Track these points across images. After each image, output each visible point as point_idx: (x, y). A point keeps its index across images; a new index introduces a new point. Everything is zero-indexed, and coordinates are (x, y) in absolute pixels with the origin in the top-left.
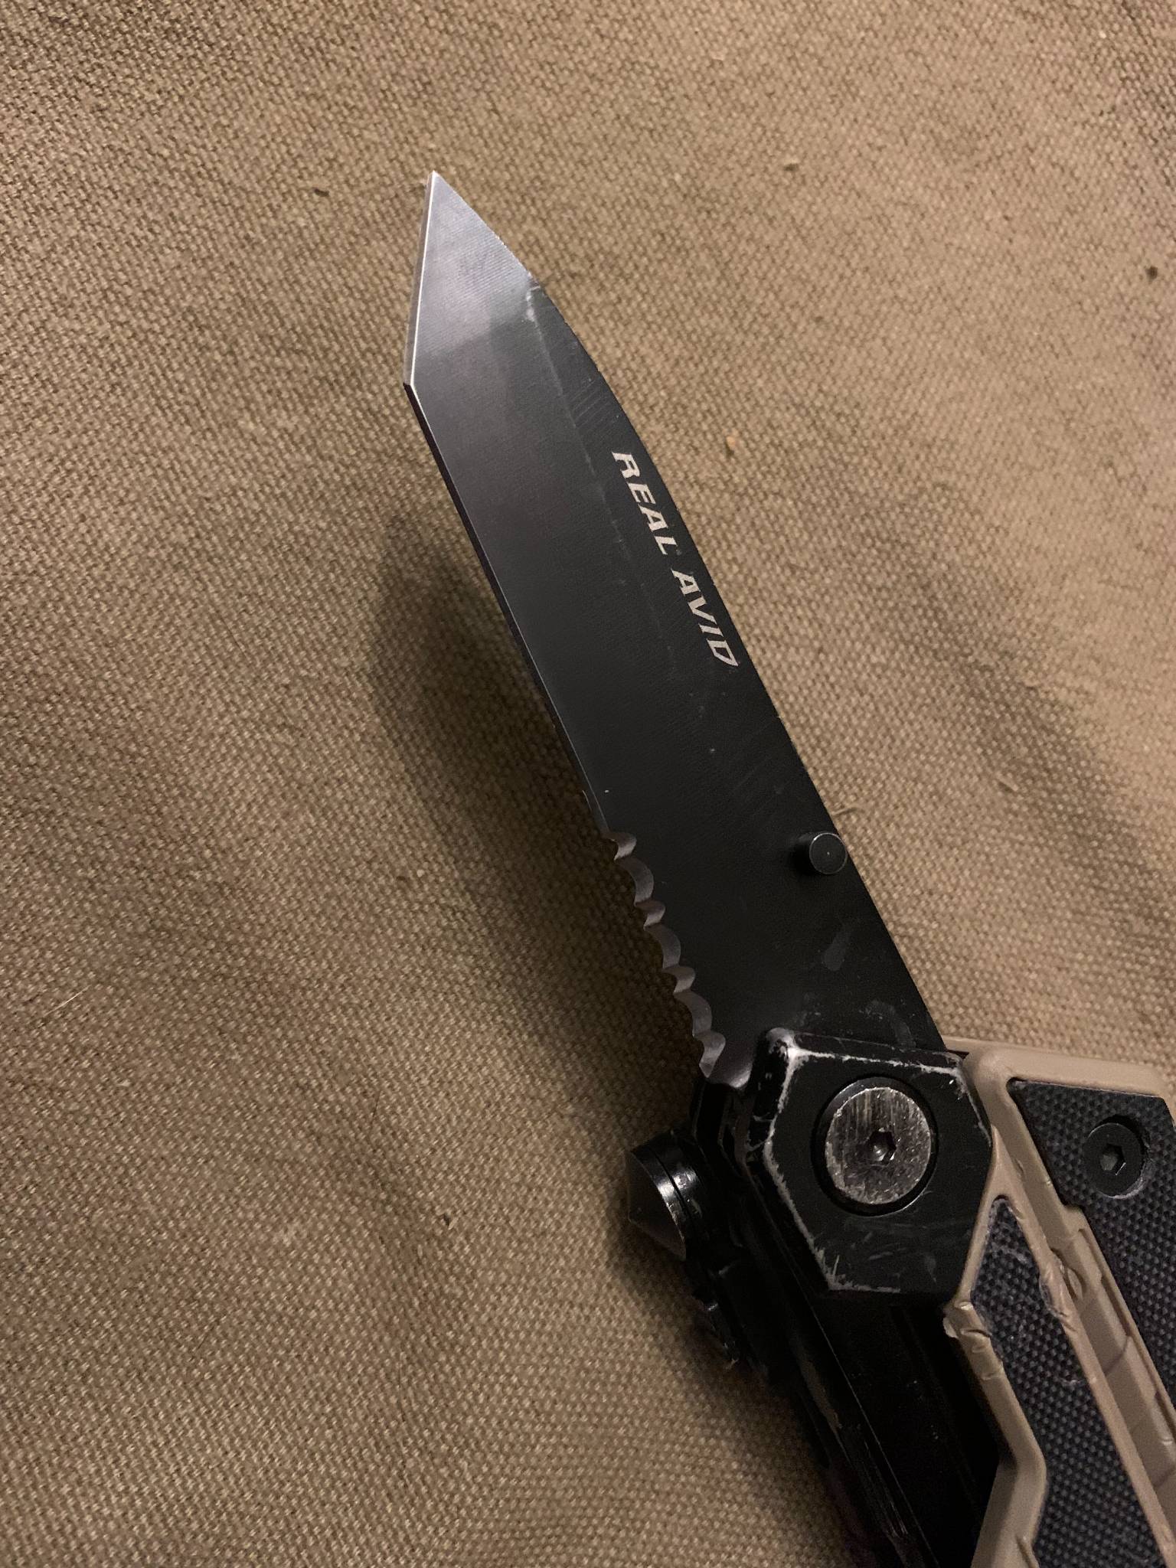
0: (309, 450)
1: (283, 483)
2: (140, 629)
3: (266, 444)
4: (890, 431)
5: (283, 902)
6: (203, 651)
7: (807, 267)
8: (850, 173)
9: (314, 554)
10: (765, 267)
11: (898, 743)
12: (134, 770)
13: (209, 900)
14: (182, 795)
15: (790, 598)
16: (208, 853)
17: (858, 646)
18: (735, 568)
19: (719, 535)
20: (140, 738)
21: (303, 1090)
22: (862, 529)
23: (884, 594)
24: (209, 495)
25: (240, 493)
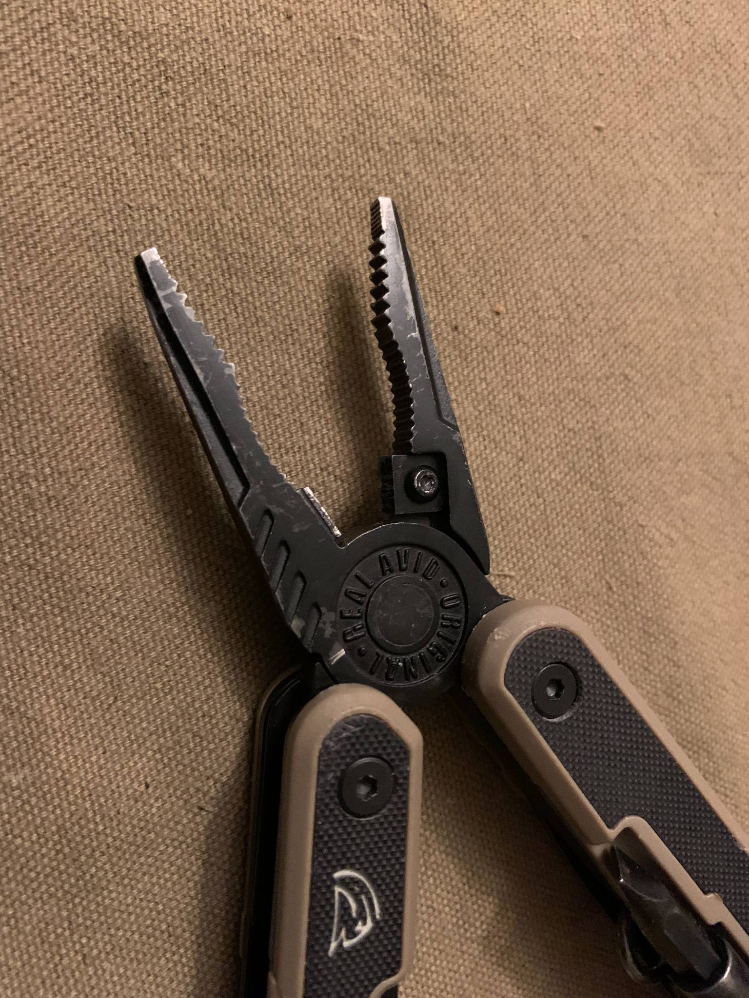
0: (217, 197)
1: (190, 215)
2: (49, 285)
3: (187, 182)
4: (606, 328)
5: (93, 524)
6: (91, 317)
7: (589, 198)
8: (632, 147)
9: (197, 274)
10: (562, 187)
11: (552, 537)
12: (10, 389)
13: (38, 506)
14: (42, 420)
15: (513, 417)
16: (47, 470)
17: (546, 464)
18: (484, 385)
19: (480, 359)
20: (22, 367)
21: (65, 668)
22: (570, 386)
23: (571, 434)
24: (132, 204)
25: (156, 211)
